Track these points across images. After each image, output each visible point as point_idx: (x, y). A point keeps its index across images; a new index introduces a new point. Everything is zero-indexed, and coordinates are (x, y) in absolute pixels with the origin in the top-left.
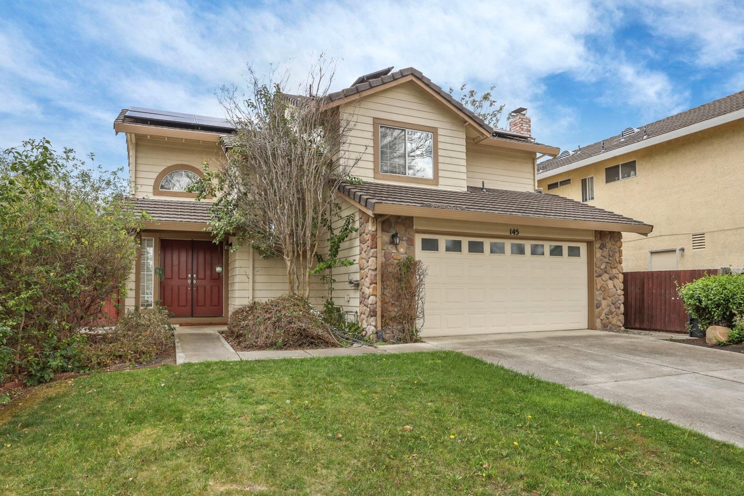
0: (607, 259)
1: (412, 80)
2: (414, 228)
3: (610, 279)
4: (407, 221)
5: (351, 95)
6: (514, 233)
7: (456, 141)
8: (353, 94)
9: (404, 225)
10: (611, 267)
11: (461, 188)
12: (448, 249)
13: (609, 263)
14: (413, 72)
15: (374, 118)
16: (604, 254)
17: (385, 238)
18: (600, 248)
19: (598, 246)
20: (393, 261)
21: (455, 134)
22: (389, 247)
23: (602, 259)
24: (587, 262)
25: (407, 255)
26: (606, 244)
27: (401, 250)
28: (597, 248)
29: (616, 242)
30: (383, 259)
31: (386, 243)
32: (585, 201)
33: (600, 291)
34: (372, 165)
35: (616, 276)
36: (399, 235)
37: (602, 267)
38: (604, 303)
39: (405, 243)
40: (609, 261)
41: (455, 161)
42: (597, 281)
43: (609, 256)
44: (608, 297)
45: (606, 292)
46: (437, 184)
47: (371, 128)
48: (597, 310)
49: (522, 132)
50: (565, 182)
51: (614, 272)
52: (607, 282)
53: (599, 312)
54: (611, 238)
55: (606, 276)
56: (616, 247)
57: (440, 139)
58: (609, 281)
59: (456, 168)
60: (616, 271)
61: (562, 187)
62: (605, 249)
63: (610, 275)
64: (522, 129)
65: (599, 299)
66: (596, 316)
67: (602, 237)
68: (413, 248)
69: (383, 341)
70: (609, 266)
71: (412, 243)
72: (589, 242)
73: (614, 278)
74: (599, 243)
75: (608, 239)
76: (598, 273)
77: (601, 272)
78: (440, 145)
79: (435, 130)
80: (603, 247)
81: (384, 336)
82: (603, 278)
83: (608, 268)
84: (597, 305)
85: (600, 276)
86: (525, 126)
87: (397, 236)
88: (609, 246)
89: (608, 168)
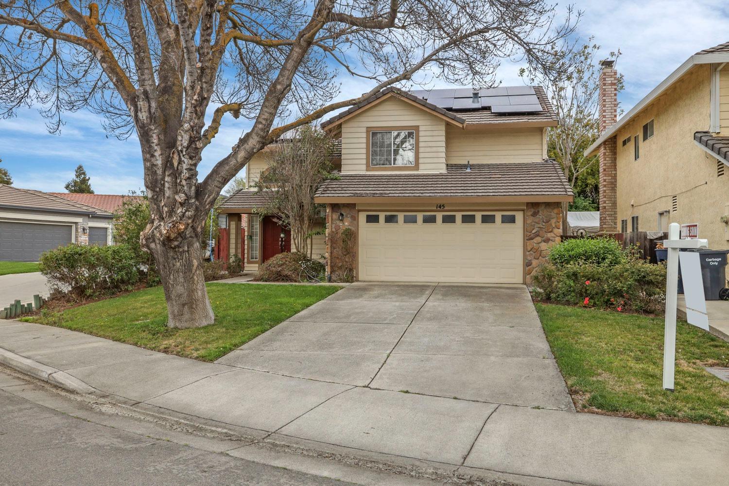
0: (541, 224)
1: (392, 95)
2: (356, 209)
3: (545, 241)
4: (351, 206)
6: (440, 206)
7: (435, 133)
8: (346, 115)
9: (348, 208)
10: (545, 232)
11: (440, 171)
12: (386, 221)
13: (543, 228)
14: (392, 90)
15: (367, 127)
16: (537, 220)
17: (335, 216)
18: (532, 215)
19: (530, 213)
20: (341, 231)
21: (435, 128)
22: (338, 222)
23: (535, 225)
24: (522, 227)
25: (349, 227)
26: (538, 211)
27: (346, 224)
28: (528, 216)
29: (553, 209)
30: (334, 230)
31: (336, 220)
32: (636, 159)
33: (531, 252)
34: (364, 162)
35: (551, 238)
36: (344, 214)
37: (533, 232)
38: (535, 263)
39: (349, 219)
40: (542, 226)
41: (434, 149)
42: (528, 244)
43: (543, 222)
44: (540, 257)
45: (538, 253)
46: (418, 169)
47: (364, 135)
48: (527, 268)
49: (604, 87)
50: (629, 139)
51: (549, 235)
52: (541, 245)
53: (529, 270)
54: (546, 206)
55: (539, 239)
56: (552, 214)
57: (421, 134)
58: (543, 244)
59: (435, 155)
60: (552, 234)
61: (628, 144)
62: (538, 216)
63: (544, 238)
64: (605, 85)
65: (529, 258)
66: (526, 273)
67: (534, 206)
68: (355, 222)
69: (330, 280)
70: (542, 230)
71: (355, 219)
72: (523, 210)
73: (547, 241)
74: (531, 211)
75: (543, 207)
76: (528, 237)
77: (532, 235)
78: (421, 139)
79: (417, 128)
80: (535, 214)
81: (334, 277)
82: (535, 241)
83: (541, 232)
84: (527, 264)
85: (532, 239)
86: (609, 80)
87: (342, 215)
88: (543, 213)
89: (644, 127)
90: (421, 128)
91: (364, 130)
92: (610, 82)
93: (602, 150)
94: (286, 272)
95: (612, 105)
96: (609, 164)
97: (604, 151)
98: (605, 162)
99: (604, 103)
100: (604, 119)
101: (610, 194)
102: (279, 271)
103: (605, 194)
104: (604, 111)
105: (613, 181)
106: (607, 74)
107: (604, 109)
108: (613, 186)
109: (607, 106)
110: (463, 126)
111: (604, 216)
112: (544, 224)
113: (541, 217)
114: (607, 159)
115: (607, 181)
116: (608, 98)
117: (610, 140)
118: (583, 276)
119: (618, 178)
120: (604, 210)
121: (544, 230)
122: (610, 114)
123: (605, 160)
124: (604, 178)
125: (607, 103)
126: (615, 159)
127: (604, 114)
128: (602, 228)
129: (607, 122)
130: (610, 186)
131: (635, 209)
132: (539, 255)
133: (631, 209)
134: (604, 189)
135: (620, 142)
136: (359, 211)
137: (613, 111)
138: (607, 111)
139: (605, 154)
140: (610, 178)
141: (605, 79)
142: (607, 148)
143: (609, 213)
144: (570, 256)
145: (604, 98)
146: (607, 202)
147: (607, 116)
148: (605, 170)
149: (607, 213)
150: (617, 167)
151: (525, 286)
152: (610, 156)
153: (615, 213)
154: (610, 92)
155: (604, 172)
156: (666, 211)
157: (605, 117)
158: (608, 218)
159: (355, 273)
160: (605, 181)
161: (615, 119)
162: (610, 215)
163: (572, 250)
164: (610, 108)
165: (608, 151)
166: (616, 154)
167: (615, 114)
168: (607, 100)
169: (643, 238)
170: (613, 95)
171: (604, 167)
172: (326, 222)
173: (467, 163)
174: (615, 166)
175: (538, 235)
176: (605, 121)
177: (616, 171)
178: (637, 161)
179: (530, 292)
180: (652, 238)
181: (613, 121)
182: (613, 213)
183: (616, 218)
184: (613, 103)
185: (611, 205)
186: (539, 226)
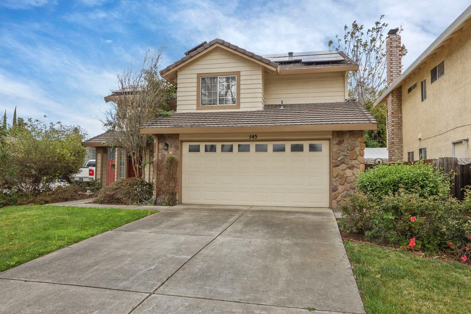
0: (346, 152)
1: (217, 46)
2: (180, 139)
3: (349, 168)
4: (175, 136)
5: (179, 64)
6: (253, 137)
7: (254, 77)
8: (180, 64)
9: (172, 138)
10: (350, 159)
11: (257, 108)
12: (206, 150)
13: (348, 156)
14: (217, 41)
15: (197, 74)
16: (342, 149)
17: (161, 146)
18: (338, 144)
19: (335, 142)
20: (166, 159)
21: (254, 73)
22: (164, 151)
23: (340, 153)
24: (329, 155)
25: (173, 156)
26: (343, 140)
27: (171, 153)
28: (333, 144)
29: (357, 138)
30: (160, 158)
31: (162, 149)
32: (422, 100)
33: (337, 178)
34: (195, 102)
35: (356, 165)
36: (169, 144)
37: (339, 159)
38: (340, 188)
39: (173, 148)
40: (347, 154)
41: (253, 91)
42: (334, 171)
43: (348, 150)
44: (346, 183)
45: (343, 179)
46: (239, 108)
47: (195, 80)
48: (333, 193)
49: (391, 49)
50: (415, 86)
51: (354, 162)
52: (346, 171)
53: (335, 195)
54: (350, 135)
55: (344, 166)
56: (357, 142)
57: (242, 78)
58: (348, 170)
59: (253, 95)
60: (356, 162)
61: (413, 91)
62: (343, 145)
63: (349, 165)
64: (391, 47)
65: (335, 184)
66: (332, 198)
67: (339, 135)
68: (179, 151)
69: (155, 204)
70: (347, 158)
71: (179, 148)
72: (329, 139)
73: (352, 167)
74: (336, 140)
75: (348, 136)
76: (334, 164)
77: (338, 163)
78: (242, 82)
79: (238, 73)
80: (340, 143)
81: (159, 201)
82: (340, 167)
83: (346, 159)
84: (333, 189)
85: (337, 166)
86: (394, 44)
87: (167, 145)
88: (348, 142)
89: (432, 71)
90: (242, 74)
91: (195, 76)
92: (395, 45)
93: (390, 98)
94: (119, 196)
95: (397, 63)
96: (396, 109)
97: (392, 99)
98: (393, 107)
99: (391, 62)
100: (391, 74)
101: (397, 132)
102: (113, 195)
103: (393, 132)
104: (392, 68)
105: (400, 121)
106: (393, 39)
107: (391, 66)
108: (400, 126)
109: (393, 64)
110: (277, 70)
111: (393, 149)
112: (349, 152)
113: (346, 146)
114: (394, 105)
115: (395, 121)
116: (394, 57)
117: (396, 90)
118: (406, 211)
119: (404, 120)
120: (393, 145)
121: (349, 157)
122: (396, 69)
123: (393, 106)
124: (393, 119)
125: (394, 61)
126: (401, 105)
127: (391, 70)
128: (390, 159)
129: (393, 76)
130: (397, 126)
131: (423, 142)
132: (344, 181)
133: (418, 142)
134: (393, 128)
135: (405, 91)
136: (182, 142)
137: (398, 67)
138: (393, 68)
139: (392, 101)
140: (397, 119)
141: (391, 43)
142: (395, 96)
143: (397, 147)
144: (382, 183)
145: (391, 58)
146: (395, 138)
147: (393, 72)
148: (393, 113)
149: (395, 147)
150: (402, 111)
151: (331, 211)
152: (397, 102)
153: (402, 147)
154: (396, 53)
155: (392, 115)
156: (465, 140)
157: (392, 73)
158: (396, 151)
159: (177, 196)
160: (393, 122)
161: (400, 73)
162: (398, 149)
163: (384, 176)
164: (396, 65)
165: (395, 98)
166: (401, 101)
167: (400, 69)
168: (393, 59)
169: (453, 164)
170: (398, 55)
171: (392, 111)
172: (154, 151)
173: (280, 103)
174: (401, 110)
175: (343, 163)
176: (392, 75)
177: (402, 114)
178: (423, 102)
179: (337, 219)
180: (463, 164)
181: (398, 75)
182: (400, 147)
183: (402, 151)
184: (398, 61)
185: (398, 140)
186: (344, 153)
